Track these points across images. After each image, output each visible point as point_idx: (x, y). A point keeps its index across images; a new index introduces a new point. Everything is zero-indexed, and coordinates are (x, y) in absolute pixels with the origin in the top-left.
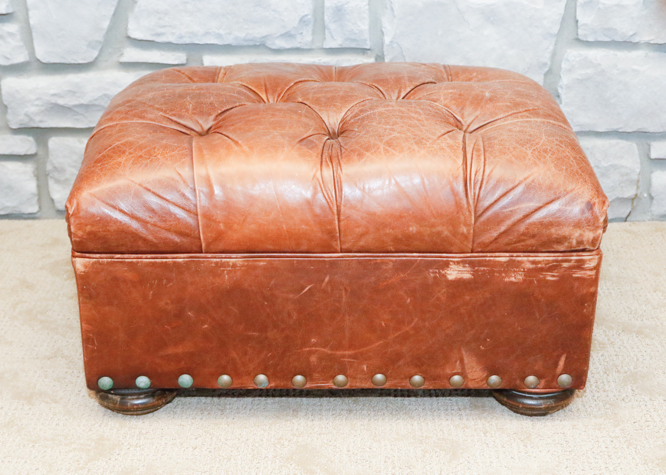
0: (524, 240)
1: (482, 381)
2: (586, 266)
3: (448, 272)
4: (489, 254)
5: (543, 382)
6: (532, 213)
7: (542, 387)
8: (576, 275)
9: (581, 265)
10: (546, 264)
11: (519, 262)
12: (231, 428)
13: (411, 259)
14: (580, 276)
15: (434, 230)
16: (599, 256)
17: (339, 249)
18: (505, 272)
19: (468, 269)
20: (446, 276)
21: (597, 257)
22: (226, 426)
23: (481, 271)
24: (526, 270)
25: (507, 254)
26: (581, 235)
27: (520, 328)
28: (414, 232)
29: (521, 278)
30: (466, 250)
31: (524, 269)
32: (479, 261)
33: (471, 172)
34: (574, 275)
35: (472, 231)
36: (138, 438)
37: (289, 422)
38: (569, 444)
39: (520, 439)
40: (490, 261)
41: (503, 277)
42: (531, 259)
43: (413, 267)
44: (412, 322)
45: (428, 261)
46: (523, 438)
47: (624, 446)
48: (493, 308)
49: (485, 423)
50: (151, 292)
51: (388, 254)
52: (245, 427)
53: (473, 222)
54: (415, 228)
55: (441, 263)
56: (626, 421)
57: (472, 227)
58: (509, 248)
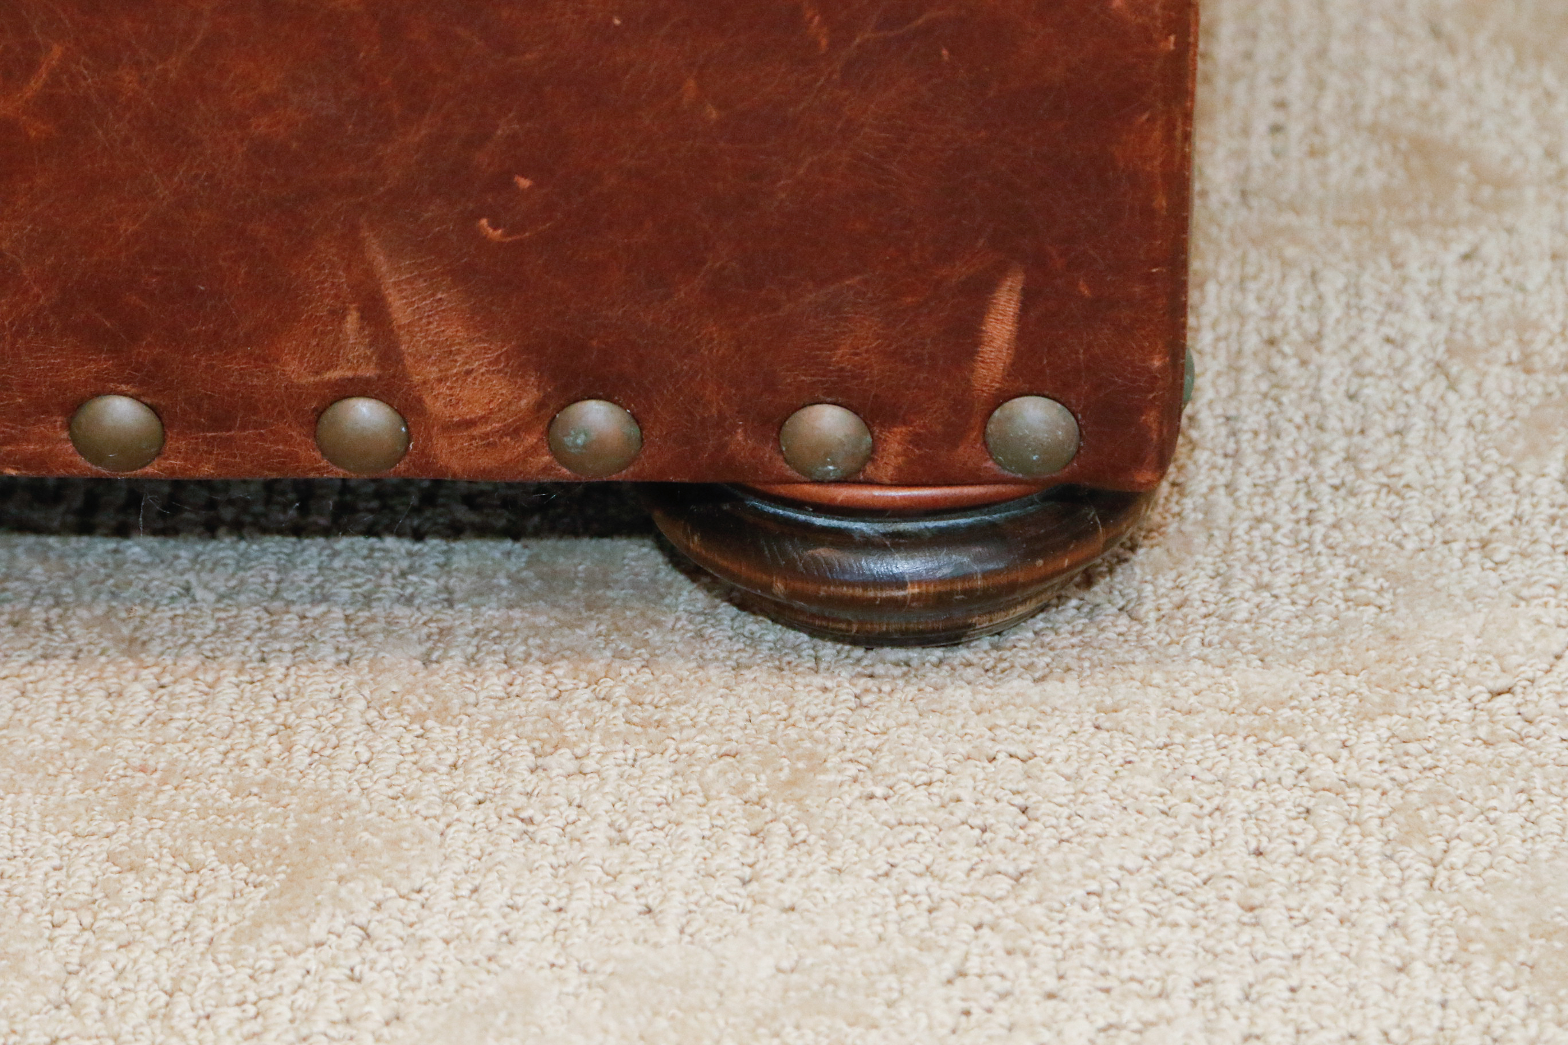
1: (515, 432)
5: (895, 442)
7: (887, 472)
27: (713, 114)
38: (1035, 828)
39: (738, 790)
44: (31, 67)
46: (759, 786)
47: (1373, 846)
49: (568, 684)
56: (1443, 683)
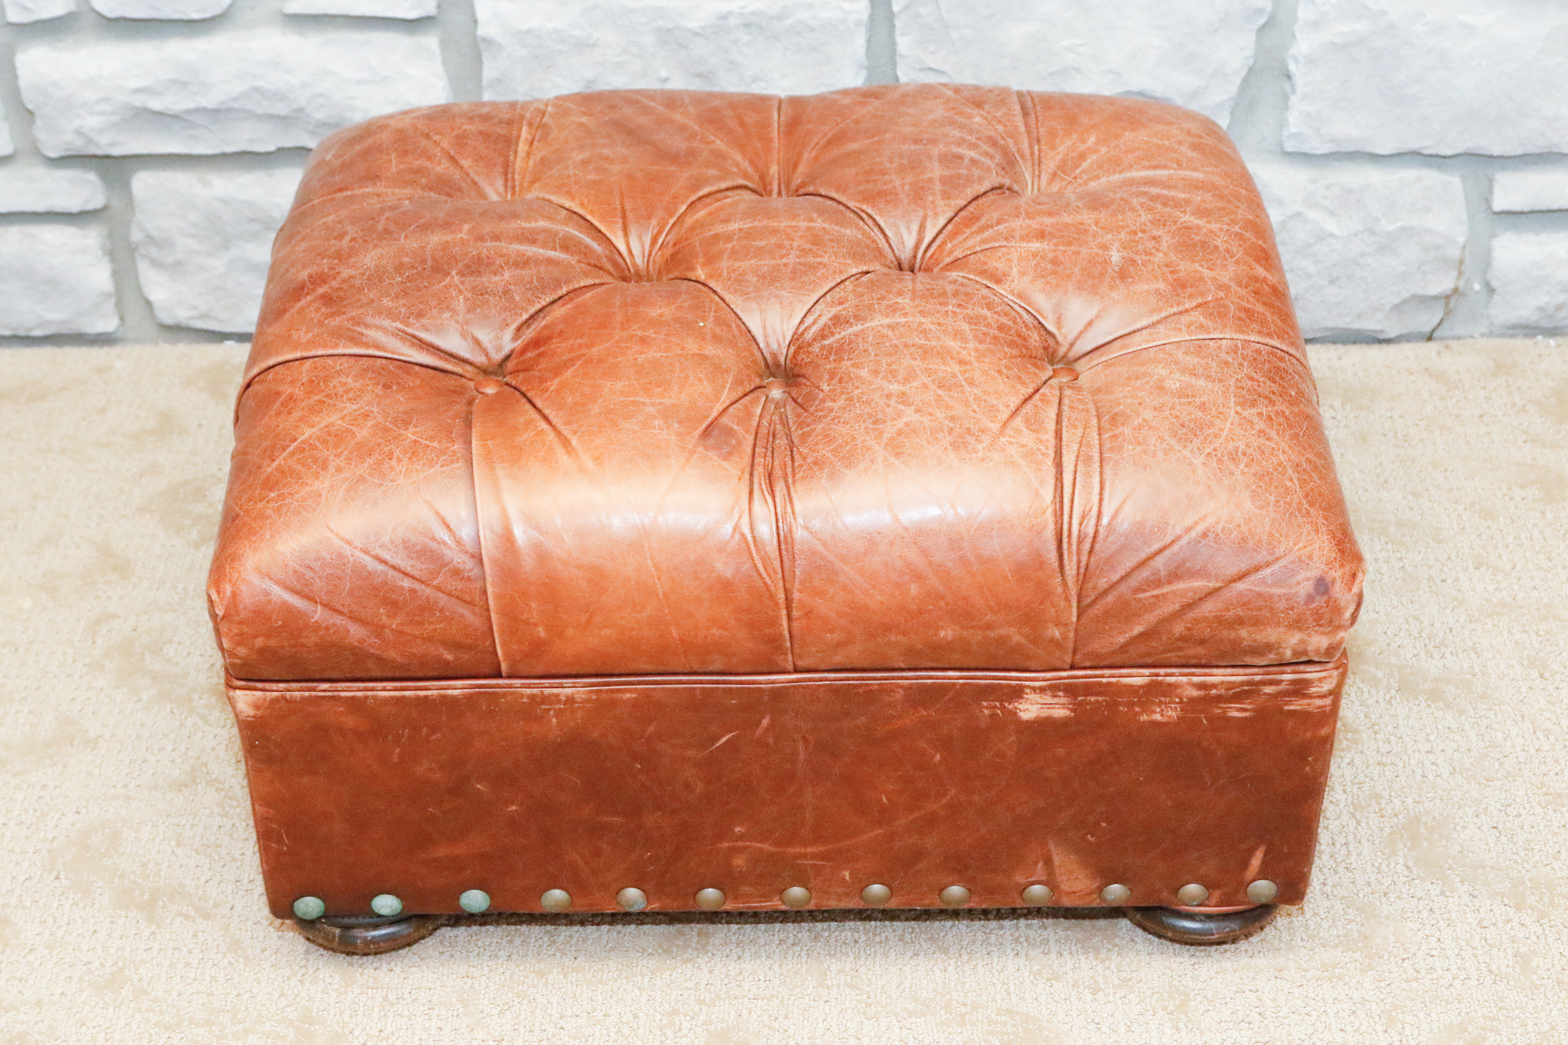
0: (1181, 649)
1: (1090, 894)
2: (1313, 690)
3: (1021, 707)
4: (1107, 672)
5: (1216, 894)
6: (1200, 599)
7: (1214, 901)
8: (1292, 708)
9: (1303, 689)
10: (1227, 689)
11: (1170, 685)
12: (572, 983)
13: (942, 684)
14: (1298, 708)
15: (991, 634)
16: (1341, 670)
17: (791, 667)
18: (1141, 704)
19: (1063, 700)
20: (1016, 713)
21: (1335, 673)
22: (561, 977)
23: (1090, 703)
24: (1185, 700)
25: (1146, 671)
26: (1302, 642)
27: (1170, 803)
28: (950, 638)
29: (1174, 714)
30: (1058, 664)
31: (1181, 699)
32: (1087, 685)
33: (1071, 517)
34: (1286, 708)
35: (1072, 635)
36: (382, 1014)
37: (689, 965)
39: (1165, 1009)
40: (1109, 684)
41: (1137, 714)
42: (1195, 679)
43: (947, 698)
44: (944, 795)
45: (978, 685)
48: (1115, 768)
49: (1094, 963)
50: (398, 750)
51: (895, 674)
52: (601, 982)
53: (1074, 619)
54: (950, 633)
55: (1006, 690)
56: (1386, 957)
57: (1072, 628)
58: (1149, 661)
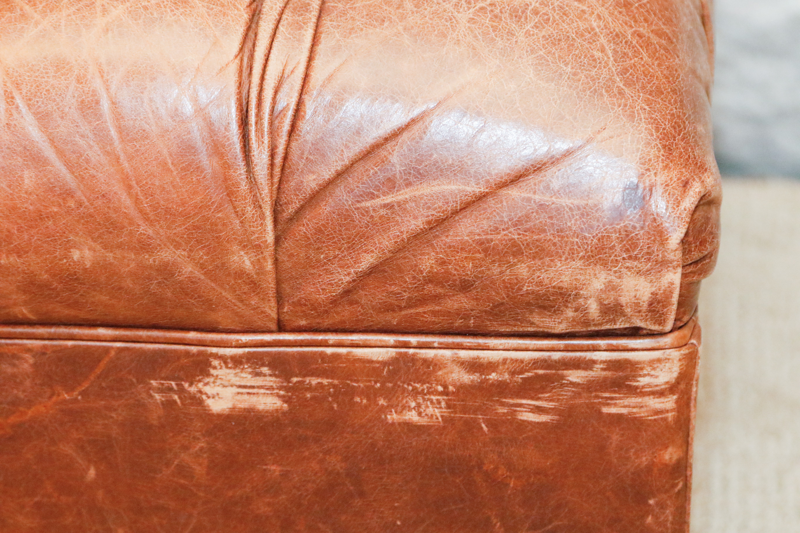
0: (436, 298)
2: (643, 381)
3: (207, 389)
4: (332, 338)
6: (456, 212)
8: (613, 410)
9: (627, 378)
10: (513, 373)
11: (426, 362)
13: (89, 347)
14: (624, 411)
15: (149, 260)
16: (684, 351)
18: (388, 394)
19: (270, 381)
20: (200, 402)
21: (675, 354)
23: (310, 388)
24: (451, 388)
25: (391, 339)
26: (611, 287)
28: (88, 264)
29: (437, 412)
30: (259, 324)
31: (445, 387)
32: (302, 356)
34: (605, 410)
35: (269, 266)
40: (336, 357)
41: (383, 410)
42: (463, 354)
43: (98, 371)
45: (143, 352)
48: (357, 502)
51: (19, 330)
53: (270, 238)
54: (87, 253)
55: (184, 361)
57: (269, 252)
58: (394, 319)
